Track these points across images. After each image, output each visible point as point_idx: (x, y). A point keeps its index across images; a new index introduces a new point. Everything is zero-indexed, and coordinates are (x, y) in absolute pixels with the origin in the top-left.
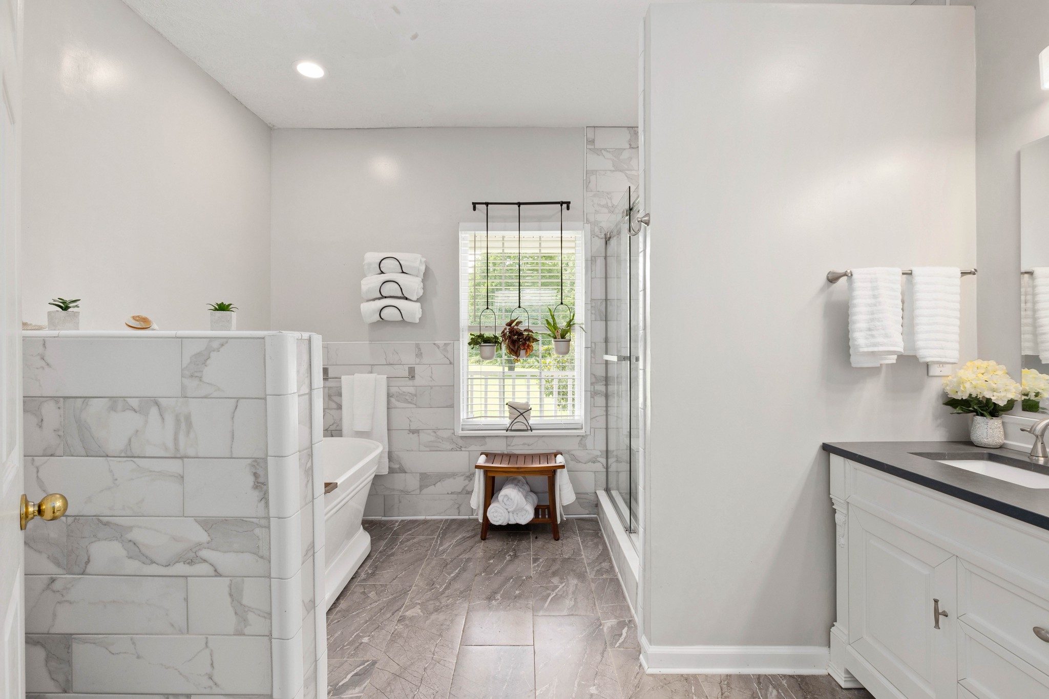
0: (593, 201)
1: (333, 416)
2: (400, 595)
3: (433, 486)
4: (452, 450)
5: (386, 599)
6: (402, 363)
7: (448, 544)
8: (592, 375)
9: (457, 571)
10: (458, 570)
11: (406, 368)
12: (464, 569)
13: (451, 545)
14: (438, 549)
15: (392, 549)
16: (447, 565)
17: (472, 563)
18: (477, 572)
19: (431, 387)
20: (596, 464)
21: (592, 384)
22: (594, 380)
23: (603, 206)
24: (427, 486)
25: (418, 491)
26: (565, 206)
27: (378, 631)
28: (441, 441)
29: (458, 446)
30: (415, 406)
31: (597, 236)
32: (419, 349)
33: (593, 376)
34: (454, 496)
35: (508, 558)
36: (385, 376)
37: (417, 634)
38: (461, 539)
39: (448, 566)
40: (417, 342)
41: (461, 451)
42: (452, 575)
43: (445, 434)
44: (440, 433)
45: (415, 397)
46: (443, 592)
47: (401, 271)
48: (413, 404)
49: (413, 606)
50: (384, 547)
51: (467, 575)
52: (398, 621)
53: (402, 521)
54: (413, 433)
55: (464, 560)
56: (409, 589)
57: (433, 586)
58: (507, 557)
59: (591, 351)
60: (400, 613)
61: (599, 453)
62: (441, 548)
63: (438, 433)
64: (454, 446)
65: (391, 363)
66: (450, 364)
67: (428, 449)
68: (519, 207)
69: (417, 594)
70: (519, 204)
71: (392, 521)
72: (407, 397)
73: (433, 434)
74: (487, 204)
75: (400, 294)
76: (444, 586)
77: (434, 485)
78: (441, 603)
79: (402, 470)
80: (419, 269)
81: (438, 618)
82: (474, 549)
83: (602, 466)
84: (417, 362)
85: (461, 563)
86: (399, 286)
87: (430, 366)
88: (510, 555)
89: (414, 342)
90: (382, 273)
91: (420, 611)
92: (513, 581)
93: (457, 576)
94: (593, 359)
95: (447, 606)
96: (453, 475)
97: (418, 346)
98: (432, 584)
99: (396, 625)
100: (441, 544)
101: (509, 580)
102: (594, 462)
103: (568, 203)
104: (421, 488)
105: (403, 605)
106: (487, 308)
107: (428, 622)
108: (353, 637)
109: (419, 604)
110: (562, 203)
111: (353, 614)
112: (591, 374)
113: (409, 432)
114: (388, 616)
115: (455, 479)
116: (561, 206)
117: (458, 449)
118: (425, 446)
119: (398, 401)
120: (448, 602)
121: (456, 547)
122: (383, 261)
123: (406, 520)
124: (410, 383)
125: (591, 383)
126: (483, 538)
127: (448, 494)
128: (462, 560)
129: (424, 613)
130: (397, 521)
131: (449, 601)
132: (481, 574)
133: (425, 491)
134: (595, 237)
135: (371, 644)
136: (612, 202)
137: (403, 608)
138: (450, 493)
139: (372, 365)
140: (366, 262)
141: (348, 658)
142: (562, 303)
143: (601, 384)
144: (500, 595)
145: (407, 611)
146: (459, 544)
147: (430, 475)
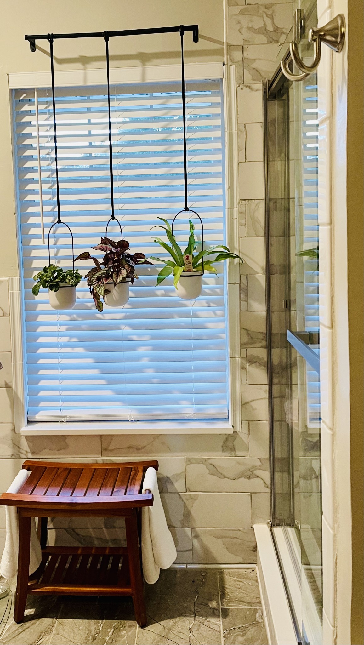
0: (239, 23)
8: (243, 330)
20: (252, 480)
21: (243, 345)
22: (246, 339)
23: (258, 31)
26: (189, 34)
31: (247, 86)
33: (244, 332)
59: (240, 289)
61: (258, 463)
66: (4, 316)
68: (107, 40)
70: (107, 35)
74: (51, 38)
83: (263, 484)
94: (244, 303)
102: (249, 478)
103: (194, 28)
106: (59, 222)
110: (182, 30)
112: (241, 328)
116: (182, 34)
125: (241, 344)
134: (245, 88)
136: (273, 23)
142: (186, 209)
143: (260, 345)
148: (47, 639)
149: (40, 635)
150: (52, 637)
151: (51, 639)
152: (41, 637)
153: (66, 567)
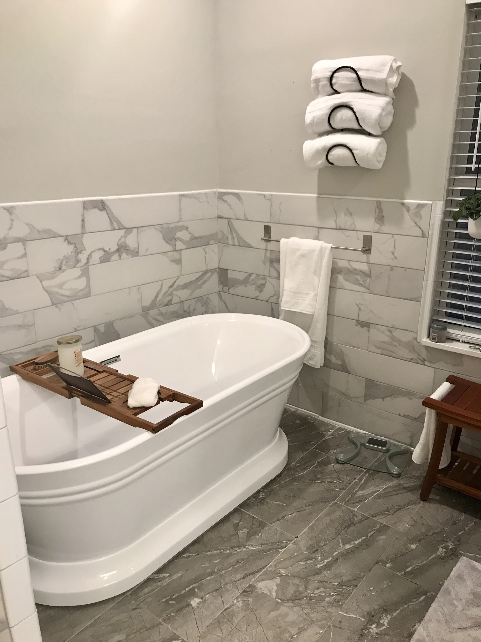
1: (274, 286)
2: (270, 549)
3: (381, 400)
4: (411, 360)
5: (252, 548)
6: (355, 229)
7: (372, 489)
9: (357, 542)
10: (360, 540)
11: (361, 235)
12: (367, 544)
13: (375, 492)
14: (356, 492)
15: (305, 469)
16: (352, 524)
17: (384, 537)
18: (383, 557)
19: (392, 268)
24: (374, 398)
25: (362, 400)
27: (215, 597)
28: (397, 345)
29: (420, 357)
30: (367, 291)
32: (381, 210)
34: (409, 421)
35: (441, 551)
36: (330, 245)
37: (248, 628)
38: (393, 487)
39: (352, 528)
40: (378, 199)
41: (424, 365)
42: (348, 547)
43: (406, 337)
44: (396, 333)
45: (368, 280)
46: (318, 572)
47: (359, 88)
48: (365, 287)
49: (271, 576)
50: (296, 463)
51: (366, 556)
52: (243, 592)
53: (340, 429)
54: (362, 326)
55: (378, 526)
56: (284, 545)
57: (314, 555)
58: (441, 549)
60: (253, 580)
62: (360, 493)
63: (394, 334)
64: (415, 356)
65: (342, 227)
66: (423, 237)
67: (379, 351)
69: (289, 558)
71: (328, 425)
72: (358, 277)
73: (388, 333)
75: (356, 126)
76: (326, 561)
77: (383, 398)
78: (306, 588)
79: (344, 369)
80: (386, 84)
81: (288, 615)
82: (401, 512)
84: (376, 230)
85: (370, 530)
86: (354, 113)
87: (393, 237)
88: (446, 548)
89: (375, 199)
90: (336, 92)
91: (275, 588)
92: (423, 601)
93: (353, 552)
95: (311, 598)
96: (409, 394)
97: (379, 204)
98: (314, 549)
99: (237, 598)
100: (363, 487)
101: (419, 595)
104: (367, 397)
105: (264, 568)
107: (273, 614)
108: (187, 589)
109: (282, 575)
111: (209, 553)
113: (357, 324)
114: (239, 576)
115: (411, 399)
117: (420, 362)
118: (376, 347)
119: (347, 280)
120: (317, 592)
121: (379, 498)
122: (336, 75)
123: (344, 429)
124: (364, 257)
126: (424, 498)
127: (399, 415)
128: (376, 523)
129: (277, 596)
130: (334, 427)
131: (319, 591)
132: (386, 563)
133: (371, 402)
135: (196, 612)
137: (261, 573)
138: (402, 414)
139: (319, 228)
140: (313, 77)
141: (164, 620)
144: (389, 617)
145: (263, 580)
146: (386, 495)
147: (378, 384)
148: (414, 507)
149: (409, 503)
150: (418, 508)
151: (417, 509)
152: (409, 504)
153: (473, 472)
